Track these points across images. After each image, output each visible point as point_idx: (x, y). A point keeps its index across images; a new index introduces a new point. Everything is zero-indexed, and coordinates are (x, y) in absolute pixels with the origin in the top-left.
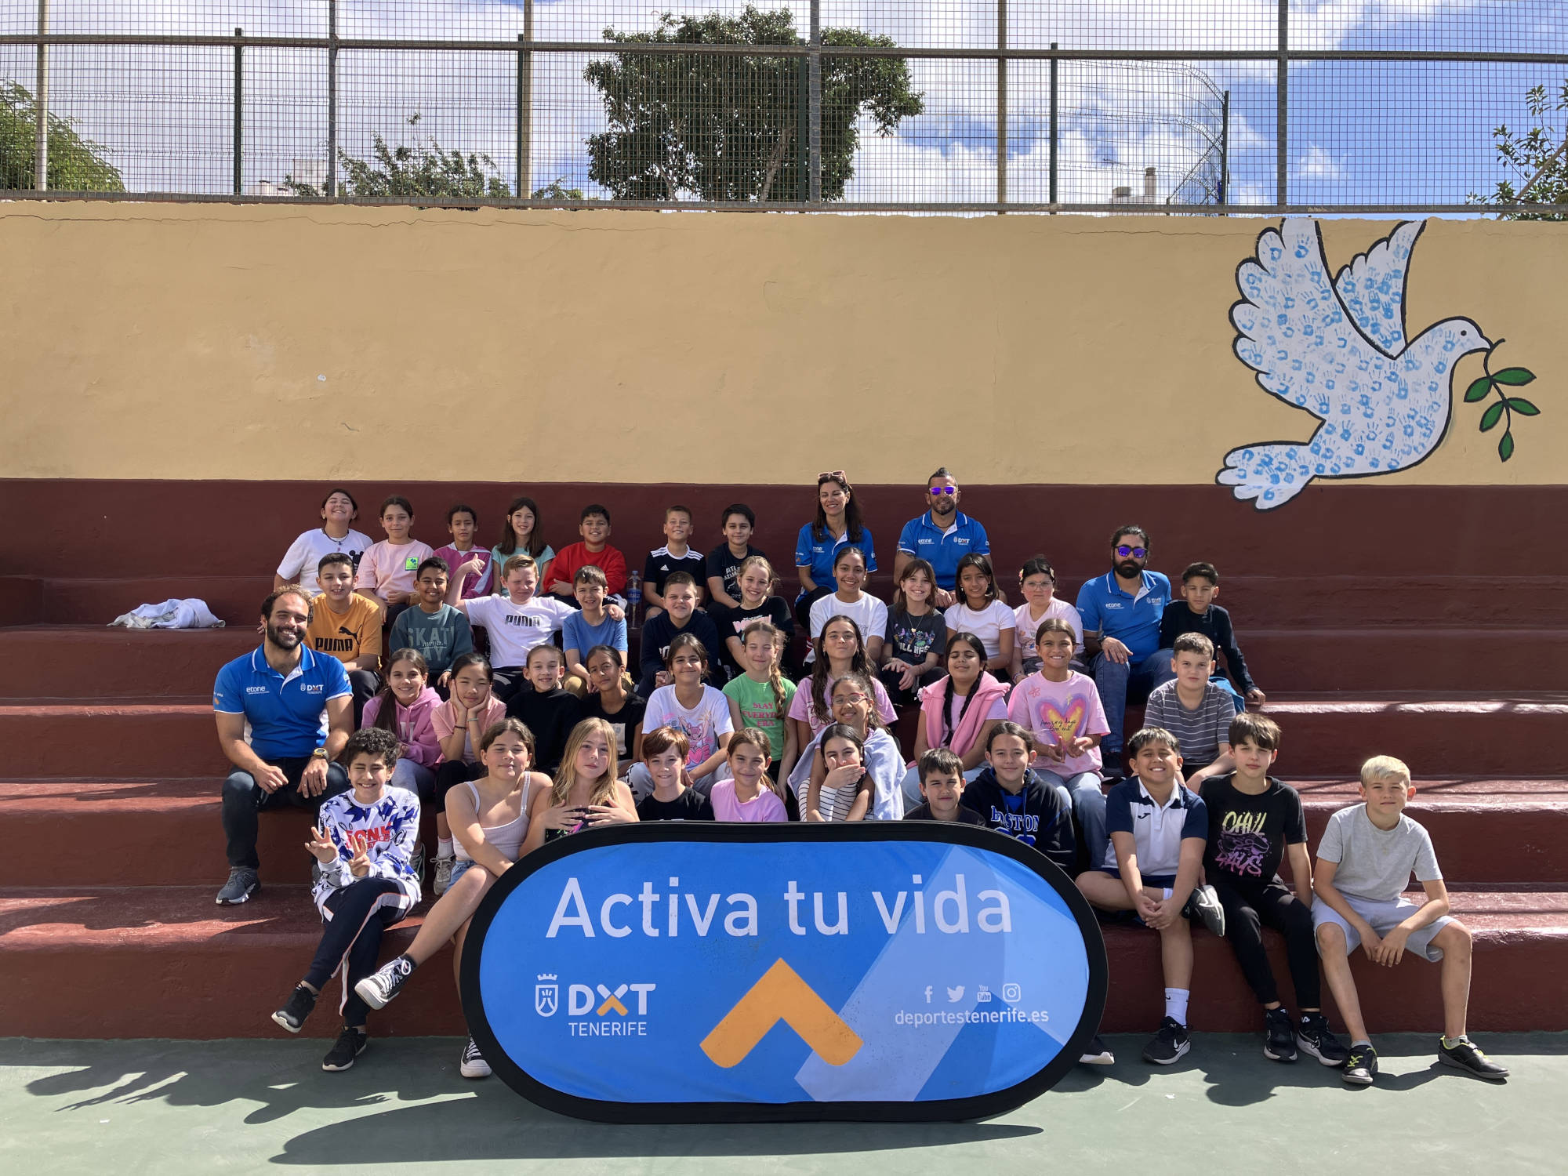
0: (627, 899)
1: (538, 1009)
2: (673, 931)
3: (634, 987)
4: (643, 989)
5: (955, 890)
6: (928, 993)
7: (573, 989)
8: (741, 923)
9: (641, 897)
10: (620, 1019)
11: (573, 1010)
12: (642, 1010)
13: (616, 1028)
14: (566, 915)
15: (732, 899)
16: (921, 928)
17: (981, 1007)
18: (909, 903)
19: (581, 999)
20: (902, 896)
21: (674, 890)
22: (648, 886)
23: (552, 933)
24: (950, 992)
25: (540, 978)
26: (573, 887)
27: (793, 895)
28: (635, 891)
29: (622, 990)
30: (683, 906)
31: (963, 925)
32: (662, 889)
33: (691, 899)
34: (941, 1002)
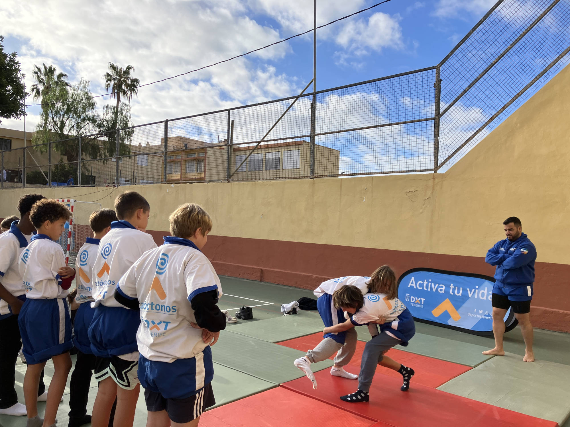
0: (422, 282)
1: (406, 300)
2: (429, 290)
3: (422, 299)
4: (423, 299)
5: (484, 290)
6: (475, 310)
7: (412, 297)
8: (441, 290)
9: (424, 282)
10: (419, 304)
11: (411, 301)
12: (423, 303)
13: (418, 306)
14: (412, 283)
15: (440, 285)
16: (476, 297)
17: (485, 316)
18: (475, 292)
19: (413, 299)
20: (473, 290)
21: (430, 282)
22: (426, 280)
23: (409, 286)
24: (480, 311)
25: (407, 294)
26: (413, 279)
27: (452, 286)
28: (423, 281)
29: (419, 299)
30: (431, 285)
31: (485, 298)
32: (428, 282)
33: (433, 284)
34: (477, 313)
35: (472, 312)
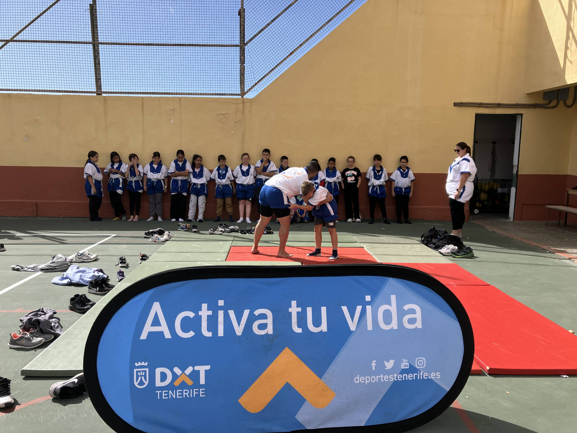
1: (136, 384)
2: (221, 333)
3: (197, 368)
4: (203, 369)
5: (390, 304)
7: (158, 371)
8: (263, 327)
9: (200, 313)
10: (189, 387)
11: (158, 383)
12: (202, 381)
14: (153, 325)
15: (257, 312)
17: (403, 372)
18: (363, 312)
19: (164, 377)
20: (359, 308)
21: (221, 308)
22: (205, 306)
23: (143, 336)
24: (386, 363)
25: (136, 364)
26: (156, 307)
27: (294, 309)
28: (197, 309)
29: (189, 370)
30: (227, 317)
31: (394, 325)
32: (214, 308)
33: (232, 314)
34: (381, 369)
35: (367, 371)
